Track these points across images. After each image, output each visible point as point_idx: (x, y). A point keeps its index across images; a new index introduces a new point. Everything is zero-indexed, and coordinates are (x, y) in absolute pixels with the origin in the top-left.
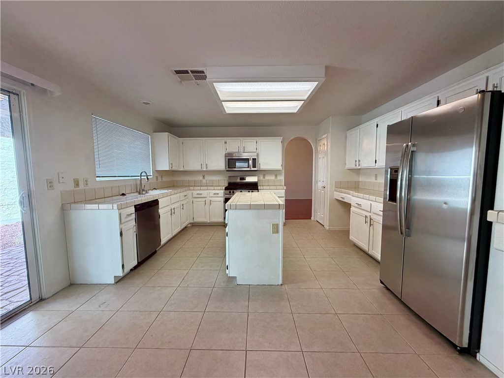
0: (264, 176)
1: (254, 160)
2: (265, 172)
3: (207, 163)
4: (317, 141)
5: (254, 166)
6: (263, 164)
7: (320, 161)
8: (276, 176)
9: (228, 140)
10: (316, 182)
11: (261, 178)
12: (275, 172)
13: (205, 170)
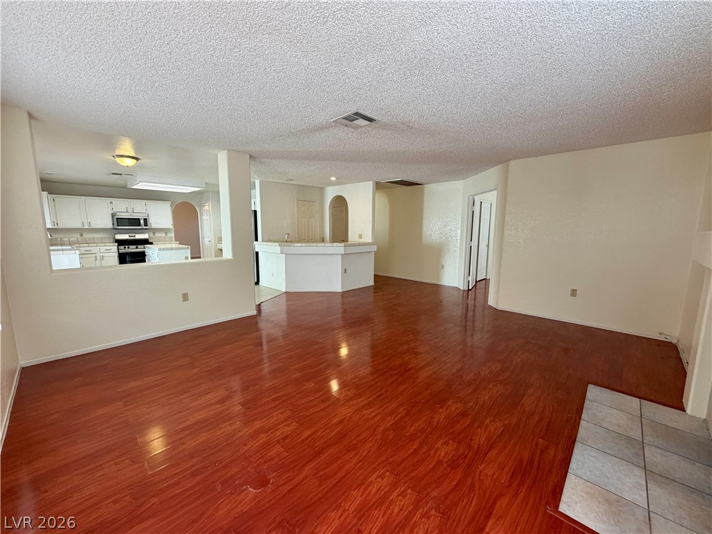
0: (154, 233)
1: (145, 220)
2: (155, 231)
3: (89, 221)
4: (201, 206)
5: (146, 225)
6: (154, 223)
7: (205, 222)
8: (166, 233)
9: (115, 201)
10: (203, 238)
11: (152, 235)
12: (166, 231)
13: (87, 227)
